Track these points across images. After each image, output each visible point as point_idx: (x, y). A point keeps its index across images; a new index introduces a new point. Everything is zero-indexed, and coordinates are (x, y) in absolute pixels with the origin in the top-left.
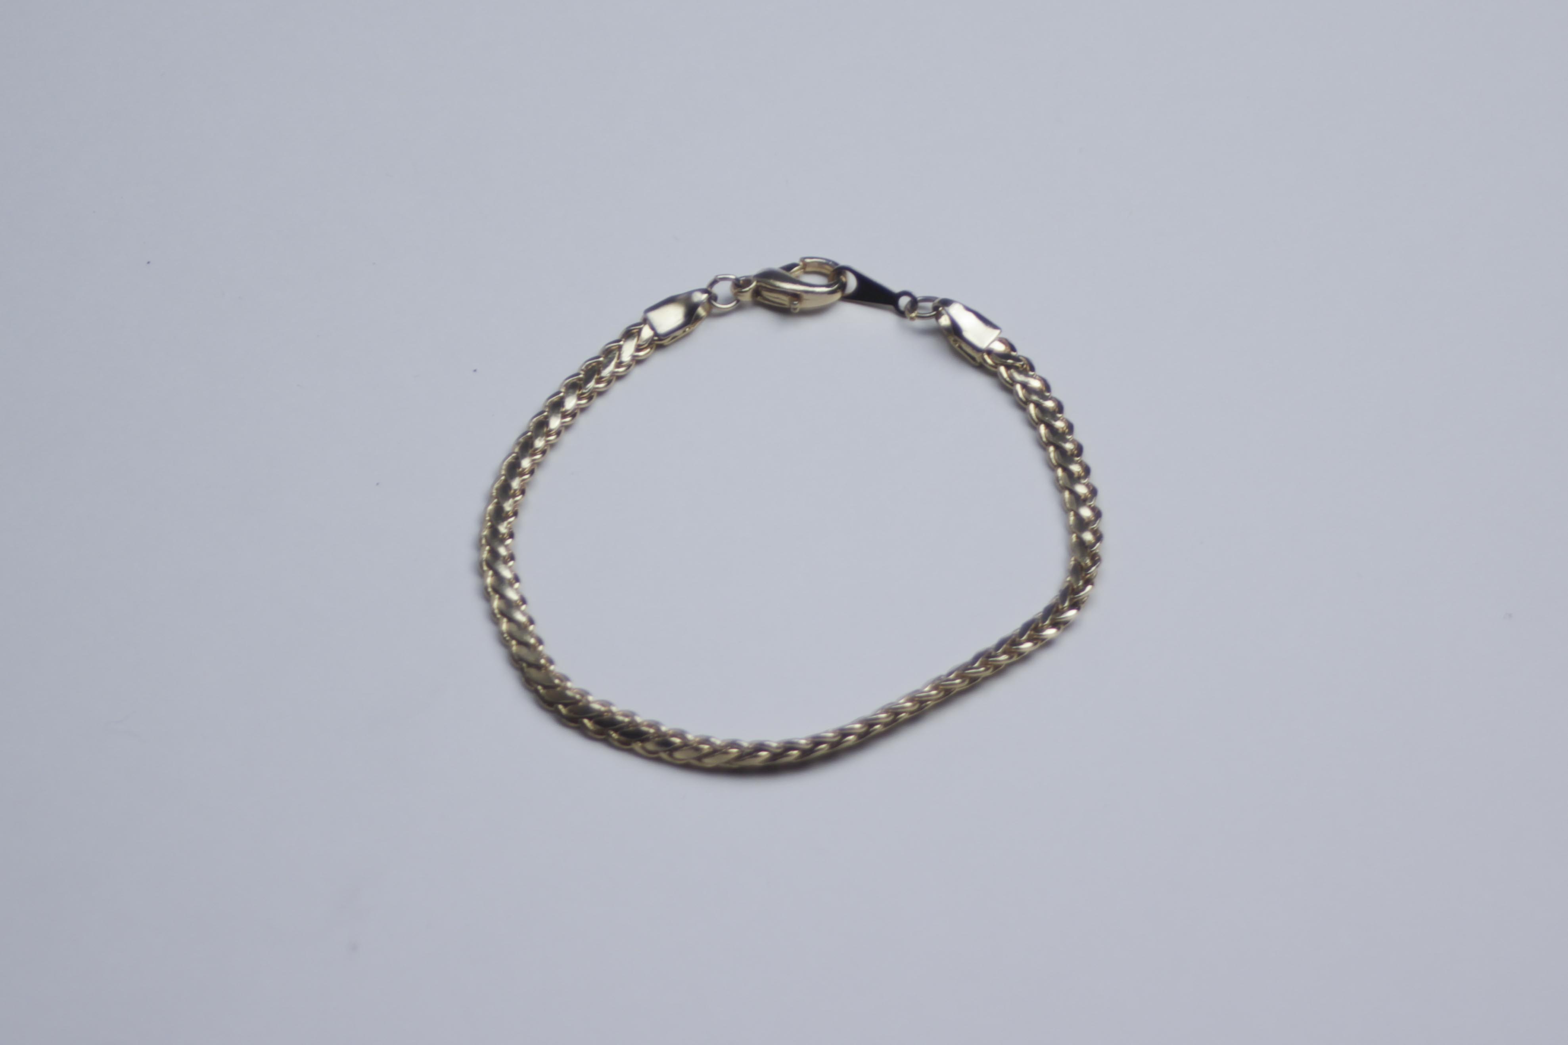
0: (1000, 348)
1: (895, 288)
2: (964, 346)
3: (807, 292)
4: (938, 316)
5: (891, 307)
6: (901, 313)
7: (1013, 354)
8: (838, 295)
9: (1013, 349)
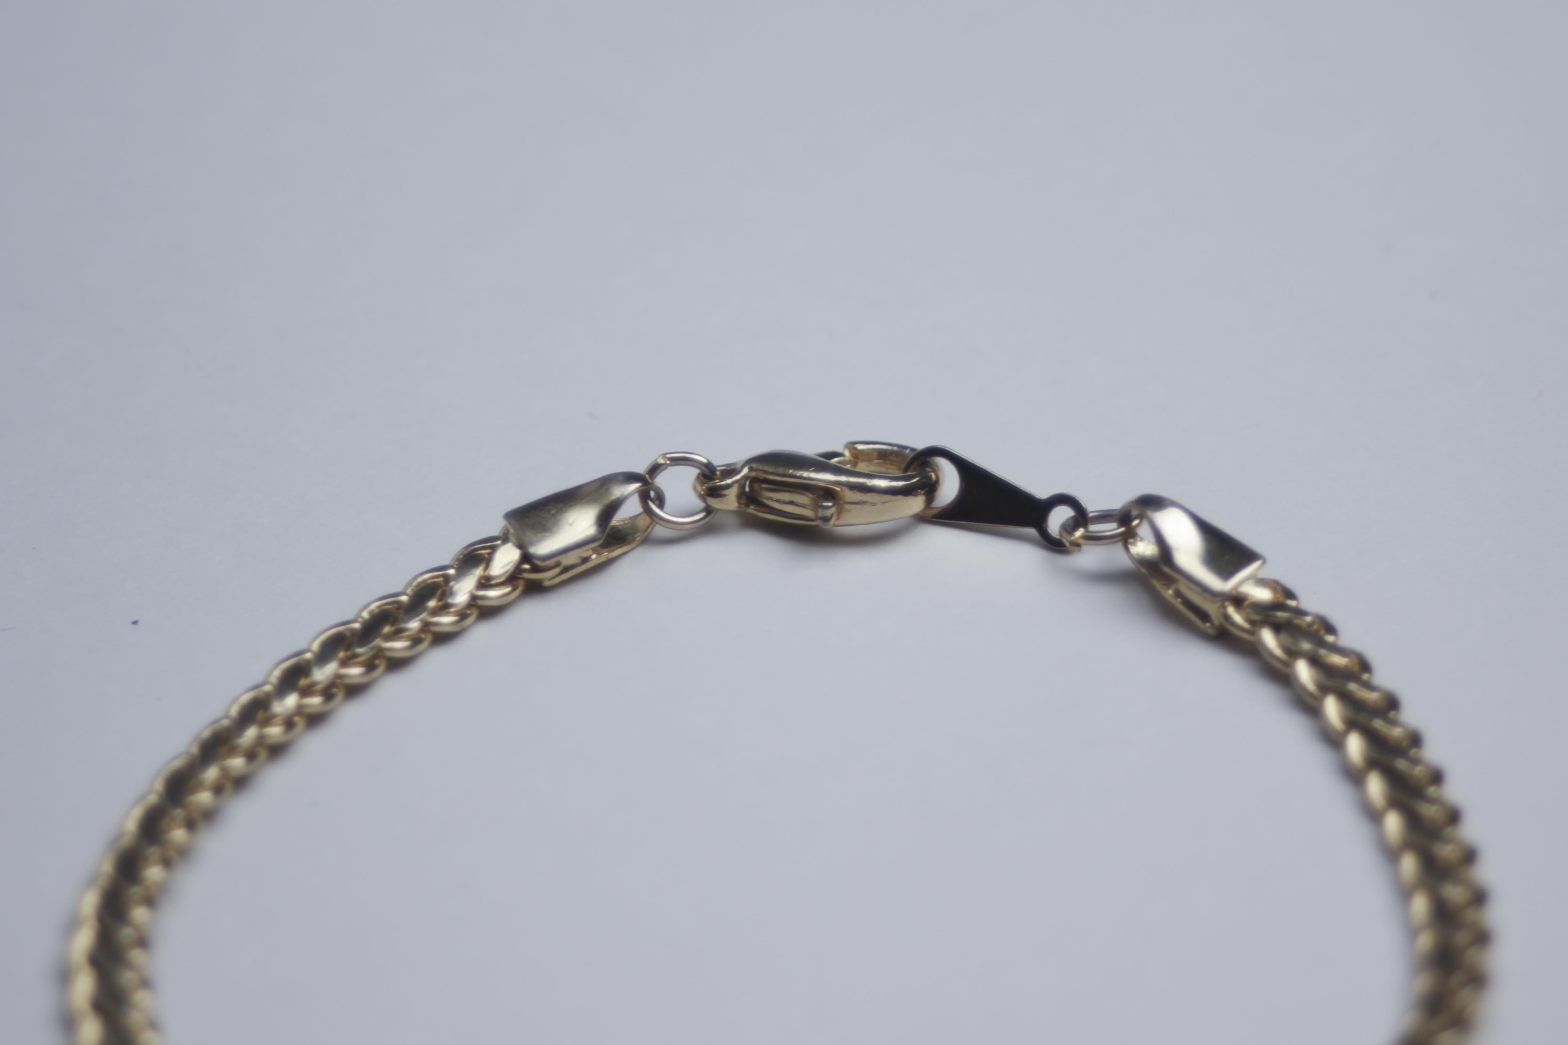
0: (1263, 595)
1: (1042, 492)
2: (1183, 587)
3: (853, 487)
4: (1128, 536)
5: (1032, 532)
6: (1054, 545)
7: (1292, 603)
8: (916, 504)
9: (1289, 594)
